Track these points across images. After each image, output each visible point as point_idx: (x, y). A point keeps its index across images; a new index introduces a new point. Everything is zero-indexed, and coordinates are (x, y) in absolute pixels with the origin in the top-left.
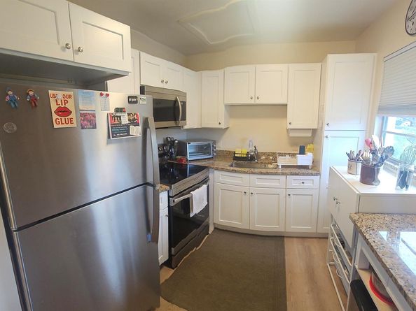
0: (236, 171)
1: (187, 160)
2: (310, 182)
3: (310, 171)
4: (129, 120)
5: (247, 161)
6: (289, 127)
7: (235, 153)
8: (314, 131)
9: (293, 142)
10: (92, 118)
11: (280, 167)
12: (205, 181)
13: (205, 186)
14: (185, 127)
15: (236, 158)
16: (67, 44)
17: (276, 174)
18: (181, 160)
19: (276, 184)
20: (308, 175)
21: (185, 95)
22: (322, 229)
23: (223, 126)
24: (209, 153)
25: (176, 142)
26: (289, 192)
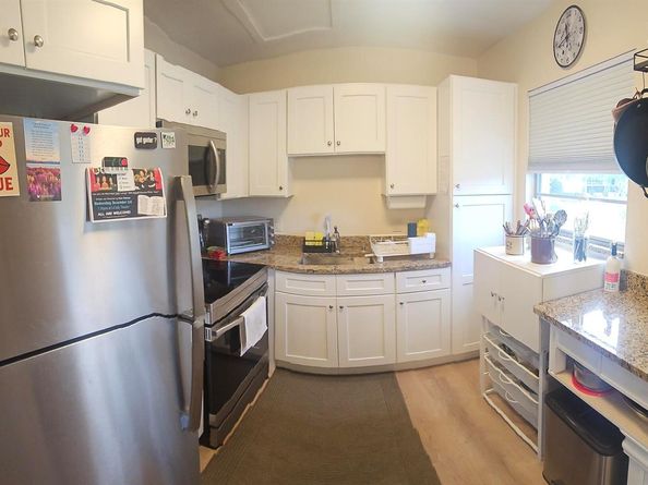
0: (314, 272)
1: (227, 254)
2: (434, 279)
3: (434, 262)
4: (137, 184)
5: (324, 253)
6: (390, 192)
7: (305, 241)
8: (430, 198)
9: (394, 218)
10: (53, 178)
11: (381, 260)
12: (262, 290)
13: (262, 299)
14: (224, 196)
15: (307, 249)
16: (11, 31)
17: (377, 271)
18: (217, 254)
19: (376, 287)
20: (432, 267)
21: (222, 137)
22: (462, 348)
23: (285, 193)
24: (262, 241)
25: (207, 222)
26: (401, 298)
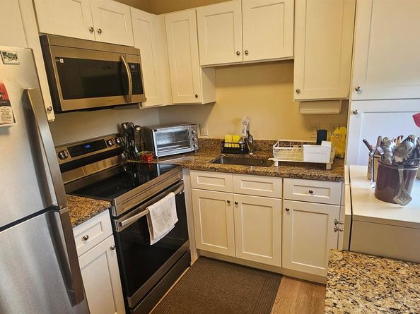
0: (216, 170)
1: (155, 157)
5: (240, 155)
7: (223, 142)
11: (277, 164)
14: (146, 105)
15: (226, 150)
17: (266, 174)
18: (145, 158)
20: (320, 178)
21: (137, 52)
23: (201, 100)
24: (188, 145)
25: (138, 129)
26: (287, 204)
